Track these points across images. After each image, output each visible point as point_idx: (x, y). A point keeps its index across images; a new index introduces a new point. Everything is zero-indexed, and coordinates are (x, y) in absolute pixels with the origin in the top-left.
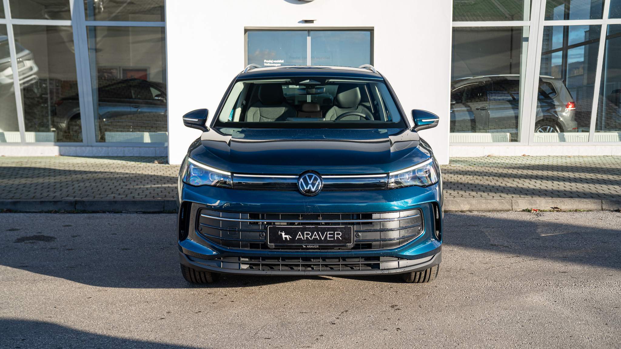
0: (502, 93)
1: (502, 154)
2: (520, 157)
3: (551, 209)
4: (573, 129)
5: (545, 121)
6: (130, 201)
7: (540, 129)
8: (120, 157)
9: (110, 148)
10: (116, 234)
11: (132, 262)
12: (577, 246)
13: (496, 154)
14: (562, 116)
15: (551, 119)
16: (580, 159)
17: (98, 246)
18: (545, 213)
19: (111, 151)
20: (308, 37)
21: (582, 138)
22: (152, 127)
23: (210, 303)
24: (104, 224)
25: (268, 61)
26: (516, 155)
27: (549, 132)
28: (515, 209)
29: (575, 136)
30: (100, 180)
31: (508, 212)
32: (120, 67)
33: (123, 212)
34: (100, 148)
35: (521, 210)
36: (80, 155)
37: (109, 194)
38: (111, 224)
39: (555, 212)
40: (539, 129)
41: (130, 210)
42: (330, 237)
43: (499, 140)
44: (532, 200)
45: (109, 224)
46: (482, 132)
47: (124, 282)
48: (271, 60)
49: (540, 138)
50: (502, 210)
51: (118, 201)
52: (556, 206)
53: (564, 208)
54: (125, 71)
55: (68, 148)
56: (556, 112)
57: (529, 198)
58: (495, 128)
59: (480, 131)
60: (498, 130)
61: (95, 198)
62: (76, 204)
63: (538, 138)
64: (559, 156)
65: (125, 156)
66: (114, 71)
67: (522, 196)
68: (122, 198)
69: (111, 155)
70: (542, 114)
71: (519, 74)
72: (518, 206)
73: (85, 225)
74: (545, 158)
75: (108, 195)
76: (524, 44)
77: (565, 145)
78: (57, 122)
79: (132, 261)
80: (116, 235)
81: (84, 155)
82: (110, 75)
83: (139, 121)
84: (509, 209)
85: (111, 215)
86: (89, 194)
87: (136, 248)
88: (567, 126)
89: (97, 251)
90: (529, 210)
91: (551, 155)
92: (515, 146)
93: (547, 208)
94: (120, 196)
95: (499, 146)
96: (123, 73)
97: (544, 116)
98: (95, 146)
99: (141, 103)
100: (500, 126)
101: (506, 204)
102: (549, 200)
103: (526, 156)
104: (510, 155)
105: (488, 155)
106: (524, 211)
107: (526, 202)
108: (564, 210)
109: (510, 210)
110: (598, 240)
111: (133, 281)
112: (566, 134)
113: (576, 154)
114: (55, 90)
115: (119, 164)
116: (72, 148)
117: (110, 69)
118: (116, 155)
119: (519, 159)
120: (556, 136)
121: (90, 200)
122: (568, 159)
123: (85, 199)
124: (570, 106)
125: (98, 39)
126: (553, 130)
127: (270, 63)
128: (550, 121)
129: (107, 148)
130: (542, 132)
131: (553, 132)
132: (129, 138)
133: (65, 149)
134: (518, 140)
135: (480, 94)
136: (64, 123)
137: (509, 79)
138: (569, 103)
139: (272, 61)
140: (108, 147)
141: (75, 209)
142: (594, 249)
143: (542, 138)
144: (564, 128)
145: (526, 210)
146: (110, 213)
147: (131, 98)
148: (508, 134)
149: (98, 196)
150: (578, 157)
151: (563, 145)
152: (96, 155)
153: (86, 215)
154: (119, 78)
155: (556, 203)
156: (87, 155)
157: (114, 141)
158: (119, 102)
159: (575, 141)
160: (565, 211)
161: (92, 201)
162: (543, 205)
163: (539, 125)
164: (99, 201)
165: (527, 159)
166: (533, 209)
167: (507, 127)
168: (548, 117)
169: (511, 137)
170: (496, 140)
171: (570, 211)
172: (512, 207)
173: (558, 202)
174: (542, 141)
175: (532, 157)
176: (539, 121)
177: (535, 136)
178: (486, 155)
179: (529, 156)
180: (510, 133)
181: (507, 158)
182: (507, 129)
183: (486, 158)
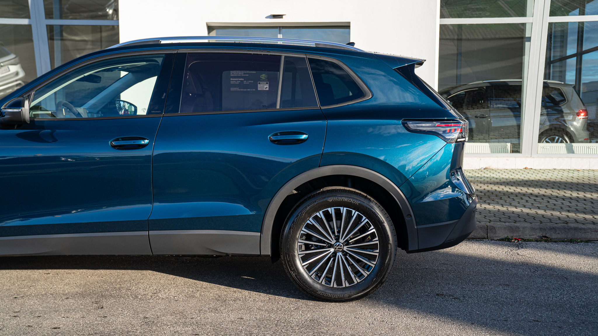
1: (501, 166)
2: (521, 170)
3: (538, 237)
4: (585, 139)
5: (553, 131)
7: (547, 140)
12: (561, 299)
13: (494, 166)
14: (572, 125)
15: (560, 128)
16: (590, 173)
18: (529, 244)
20: (279, 35)
21: (594, 149)
26: (516, 168)
27: (557, 142)
28: (491, 237)
29: (585, 147)
31: (482, 241)
35: (499, 239)
39: (543, 242)
40: (546, 139)
43: (501, 151)
44: (514, 225)
49: (545, 149)
52: (544, 235)
53: (555, 237)
56: (564, 121)
58: (497, 138)
59: (480, 141)
63: (543, 149)
64: (567, 169)
67: (503, 220)
70: (548, 123)
71: (521, 78)
72: (495, 233)
74: (549, 171)
76: (527, 44)
77: (573, 157)
84: (483, 237)
88: (577, 136)
90: (509, 239)
91: (557, 168)
92: (516, 157)
93: (532, 236)
95: (497, 157)
97: (550, 125)
100: (502, 136)
101: (480, 230)
102: (537, 226)
103: (528, 169)
104: (509, 167)
105: (484, 168)
106: (502, 239)
107: (504, 228)
108: (555, 240)
110: (592, 291)
112: (574, 145)
113: (586, 167)
119: (519, 172)
120: (563, 147)
122: (576, 173)
124: (582, 114)
126: (561, 140)
128: (559, 131)
130: (549, 142)
131: (562, 142)
134: (520, 151)
135: (481, 102)
137: (510, 84)
138: (581, 111)
143: (547, 149)
144: (574, 138)
145: (506, 239)
148: (509, 145)
150: (589, 170)
151: (571, 158)
155: (545, 230)
159: (585, 153)
160: (555, 242)
162: (527, 232)
165: (528, 173)
166: (514, 237)
167: (510, 136)
168: (556, 126)
169: (512, 148)
170: (495, 150)
171: (563, 242)
172: (487, 234)
173: (547, 230)
174: (547, 153)
175: (535, 170)
176: (546, 130)
177: (539, 147)
178: (482, 167)
179: (532, 169)
180: (511, 144)
181: (506, 171)
182: (508, 138)
183: (482, 171)
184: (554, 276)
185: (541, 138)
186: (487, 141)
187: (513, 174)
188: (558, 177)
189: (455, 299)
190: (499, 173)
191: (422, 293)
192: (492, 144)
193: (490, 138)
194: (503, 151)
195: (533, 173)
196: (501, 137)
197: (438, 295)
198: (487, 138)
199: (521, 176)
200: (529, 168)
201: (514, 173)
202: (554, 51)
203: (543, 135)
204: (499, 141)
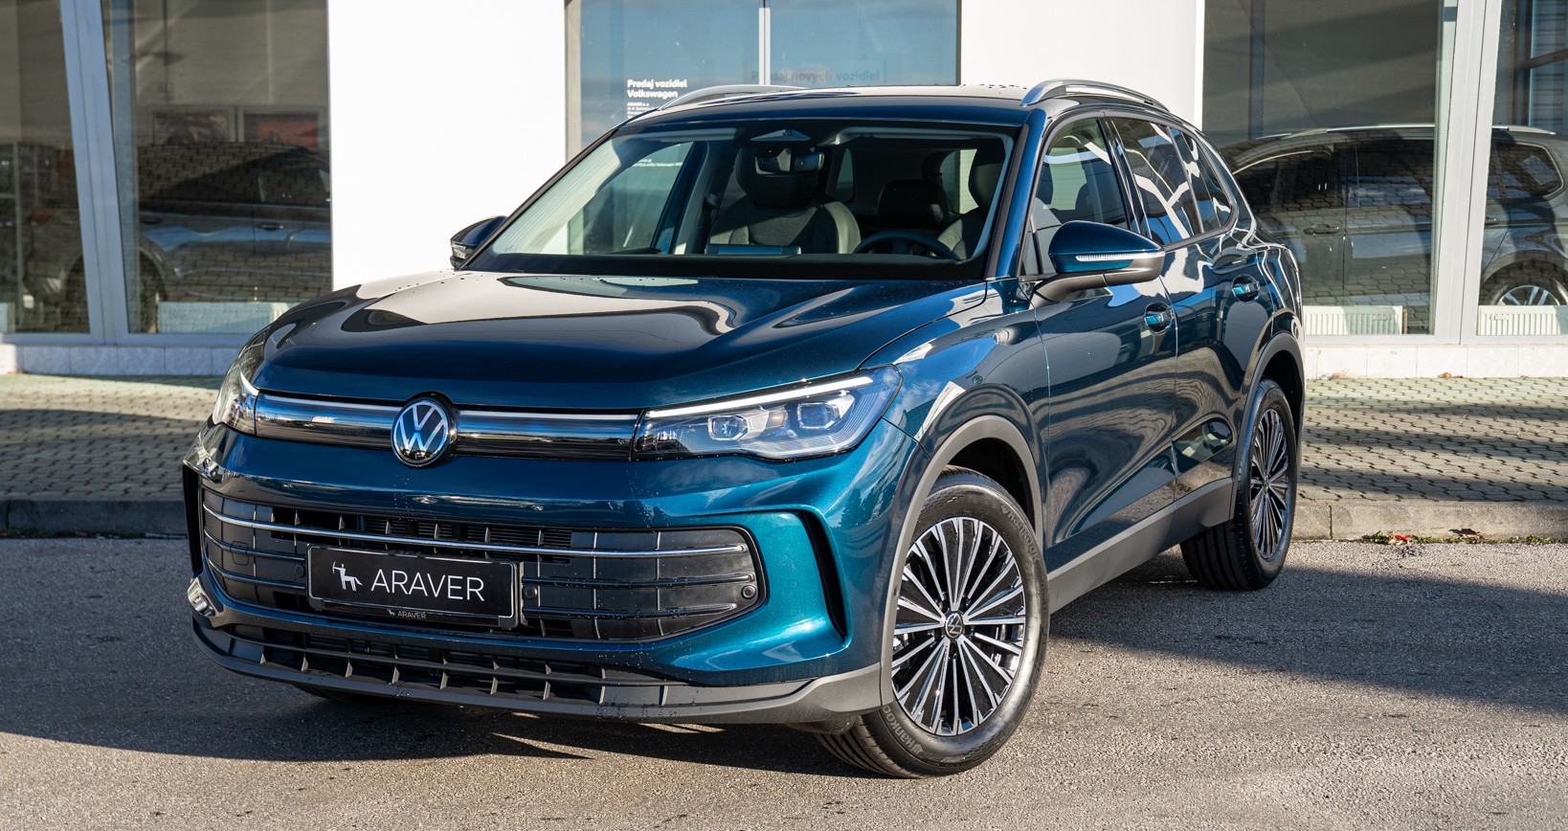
0: (1402, 183)
1: (1376, 371)
2: (1431, 380)
3: (1452, 533)
5: (1526, 271)
6: (169, 503)
7: (1508, 295)
8: (198, 377)
9: (169, 352)
10: (100, 597)
11: (112, 675)
13: (1356, 371)
15: (1546, 262)
17: (32, 631)
18: (1430, 548)
19: (176, 360)
20: (761, 10)
22: (306, 289)
23: (290, 789)
24: (79, 569)
25: (639, 84)
26: (1419, 376)
27: (1535, 303)
28: (1338, 535)
30: (106, 442)
31: (1317, 544)
32: (236, 109)
33: (148, 535)
34: (139, 350)
35: (1358, 537)
36: (80, 371)
37: (116, 483)
38: (97, 569)
39: (1463, 543)
40: (1504, 293)
41: (169, 531)
42: (454, 592)
43: (1376, 328)
44: (1395, 506)
45: (92, 568)
46: (1322, 304)
47: (67, 729)
48: (649, 80)
49: (1499, 322)
50: (1300, 538)
51: (135, 502)
52: (1466, 527)
53: (1492, 533)
54: (252, 118)
55: (45, 350)
56: (1558, 242)
57: (1390, 500)
59: (1316, 299)
60: (1375, 297)
61: (69, 494)
62: (9, 509)
63: (1494, 322)
64: (1558, 378)
65: (214, 373)
66: (218, 119)
67: (1369, 495)
68: (148, 494)
69: (174, 372)
70: (1511, 248)
71: (1432, 121)
72: (1350, 524)
73: (20, 570)
74: (1508, 383)
75: (110, 484)
76: (1447, 26)
78: (37, 276)
79: (114, 672)
80: (100, 600)
81: (93, 371)
82: (206, 131)
83: (266, 271)
84: (1320, 535)
85: (109, 544)
86: (56, 480)
87: (142, 635)
89: (25, 642)
90: (1382, 538)
91: (1530, 376)
92: (1419, 347)
93: (1439, 531)
94: (146, 489)
95: (1366, 345)
96: (246, 127)
97: (1518, 254)
98: (126, 345)
99: (281, 216)
100: (1381, 286)
101: (1313, 518)
102: (1449, 507)
103: (1451, 377)
104: (1399, 374)
105: (1331, 375)
106: (1366, 539)
107: (1373, 514)
108: (1493, 539)
109: (1324, 537)
110: (1549, 626)
111: (93, 728)
114: (36, 180)
115: (185, 398)
116: (59, 349)
117: (207, 115)
118: (187, 372)
119: (1425, 386)
120: (1549, 317)
121: (52, 499)
123: (37, 496)
125: (171, 22)
126: (1548, 297)
127: (646, 89)
128: (1542, 270)
129: (162, 350)
130: (1513, 303)
131: (1548, 302)
132: (232, 318)
133: (32, 353)
134: (1431, 329)
135: (1323, 187)
136: (57, 277)
137: (1406, 137)
139: (650, 85)
140: (164, 347)
141: (8, 523)
142: (1524, 651)
143: (1505, 322)
145: (1374, 537)
146: (107, 537)
147: (259, 201)
148: (1399, 310)
149: (77, 489)
152: (128, 372)
153: (33, 543)
154: (233, 140)
155: (1469, 515)
156: (102, 372)
157: (188, 328)
158: (213, 212)
160: (1493, 543)
161: (57, 503)
162: (1426, 521)
163: (1504, 281)
164: (76, 503)
165: (1450, 388)
166: (1395, 534)
167: (1402, 287)
168: (1537, 257)
169: (1406, 319)
170: (1360, 327)
171: (1511, 542)
172: (1331, 528)
173: (1473, 515)
174: (1505, 333)
175: (1470, 380)
176: (1508, 269)
177: (1483, 316)
178: (1325, 374)
179: (1461, 377)
180: (1404, 308)
181: (1389, 383)
182: (1399, 293)
183: (1322, 385)
184: (1476, 603)
185: (1492, 291)
186: (1337, 301)
187: (1408, 392)
188: (1528, 397)
189: (1256, 643)
190: (1370, 388)
191: (1184, 634)
192: (1354, 309)
193: (1346, 292)
194: (1381, 328)
195: (1462, 388)
196: (1379, 289)
197: (1219, 637)
198: (1337, 293)
199: (1429, 396)
200: (1453, 375)
201: (1410, 388)
202: (1539, 30)
203: (1496, 283)
204: (1372, 300)
